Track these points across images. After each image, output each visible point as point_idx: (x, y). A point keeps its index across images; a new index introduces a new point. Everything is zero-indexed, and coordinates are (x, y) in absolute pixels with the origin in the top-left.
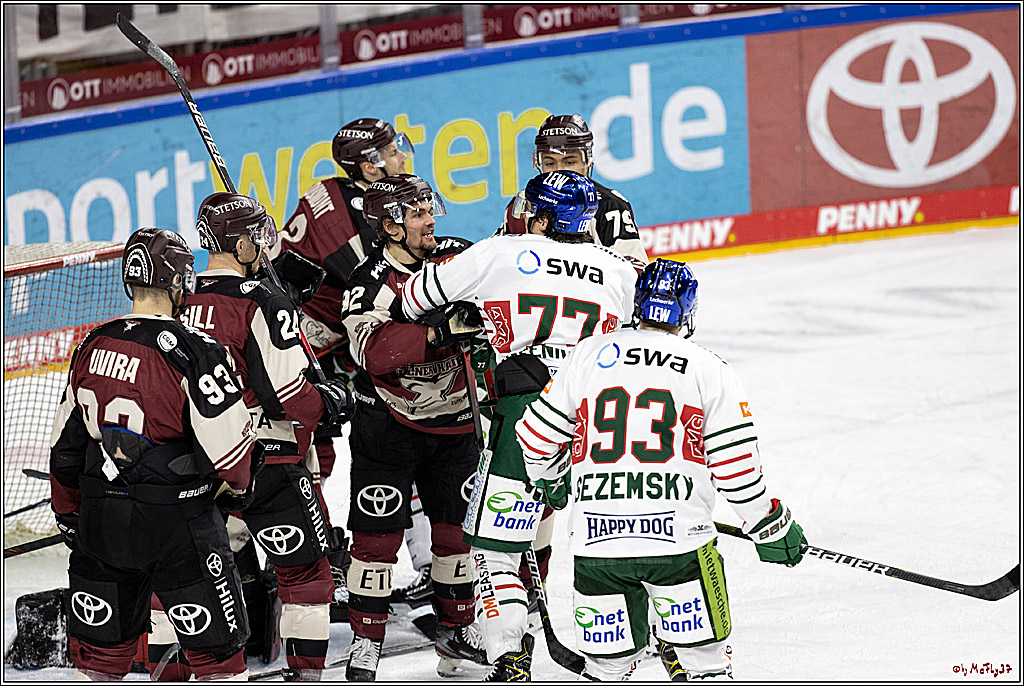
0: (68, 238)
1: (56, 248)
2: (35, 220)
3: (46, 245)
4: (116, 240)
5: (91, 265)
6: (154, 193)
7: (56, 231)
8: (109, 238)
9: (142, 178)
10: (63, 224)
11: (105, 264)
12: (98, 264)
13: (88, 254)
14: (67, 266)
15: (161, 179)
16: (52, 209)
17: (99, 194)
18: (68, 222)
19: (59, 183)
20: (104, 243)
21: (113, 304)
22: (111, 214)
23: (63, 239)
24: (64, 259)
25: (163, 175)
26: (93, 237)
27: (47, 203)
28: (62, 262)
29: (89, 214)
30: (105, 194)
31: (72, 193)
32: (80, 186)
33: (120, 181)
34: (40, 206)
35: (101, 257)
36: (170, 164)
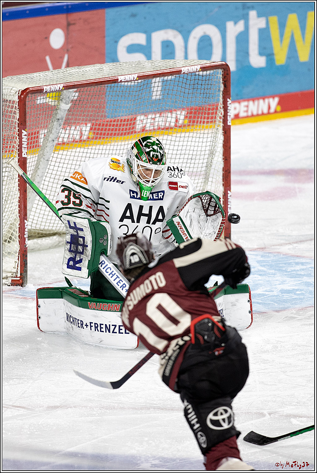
0: (186, 57)
1: (178, 63)
2: (167, 46)
3: (172, 61)
4: (213, 59)
5: (197, 73)
6: (236, 33)
7: (179, 53)
8: (209, 58)
9: (230, 25)
10: (183, 49)
11: (205, 73)
12: (201, 73)
13: (196, 67)
14: (184, 73)
15: (240, 26)
16: (177, 40)
17: (205, 33)
18: (186, 48)
19: (182, 26)
20: (205, 61)
21: (208, 96)
22: (211, 45)
23: (183, 58)
24: (183, 69)
25: (241, 23)
26: (200, 57)
27: (175, 37)
28: (181, 71)
29: (199, 44)
30: (208, 33)
31: (189, 32)
32: (194, 27)
33: (217, 26)
34: (171, 38)
35: (204, 69)
36: (246, 18)
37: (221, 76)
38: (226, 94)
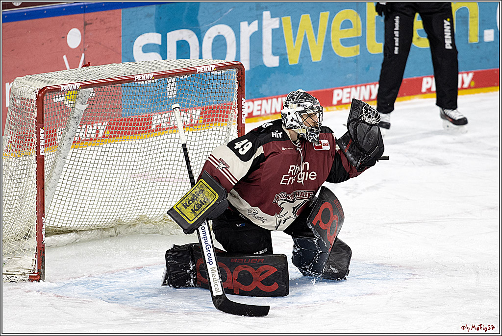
6: (250, 34)
9: (244, 25)
13: (211, 66)
22: (225, 45)
25: (255, 24)
36: (260, 18)
37: (236, 75)
38: (241, 93)
